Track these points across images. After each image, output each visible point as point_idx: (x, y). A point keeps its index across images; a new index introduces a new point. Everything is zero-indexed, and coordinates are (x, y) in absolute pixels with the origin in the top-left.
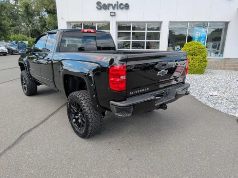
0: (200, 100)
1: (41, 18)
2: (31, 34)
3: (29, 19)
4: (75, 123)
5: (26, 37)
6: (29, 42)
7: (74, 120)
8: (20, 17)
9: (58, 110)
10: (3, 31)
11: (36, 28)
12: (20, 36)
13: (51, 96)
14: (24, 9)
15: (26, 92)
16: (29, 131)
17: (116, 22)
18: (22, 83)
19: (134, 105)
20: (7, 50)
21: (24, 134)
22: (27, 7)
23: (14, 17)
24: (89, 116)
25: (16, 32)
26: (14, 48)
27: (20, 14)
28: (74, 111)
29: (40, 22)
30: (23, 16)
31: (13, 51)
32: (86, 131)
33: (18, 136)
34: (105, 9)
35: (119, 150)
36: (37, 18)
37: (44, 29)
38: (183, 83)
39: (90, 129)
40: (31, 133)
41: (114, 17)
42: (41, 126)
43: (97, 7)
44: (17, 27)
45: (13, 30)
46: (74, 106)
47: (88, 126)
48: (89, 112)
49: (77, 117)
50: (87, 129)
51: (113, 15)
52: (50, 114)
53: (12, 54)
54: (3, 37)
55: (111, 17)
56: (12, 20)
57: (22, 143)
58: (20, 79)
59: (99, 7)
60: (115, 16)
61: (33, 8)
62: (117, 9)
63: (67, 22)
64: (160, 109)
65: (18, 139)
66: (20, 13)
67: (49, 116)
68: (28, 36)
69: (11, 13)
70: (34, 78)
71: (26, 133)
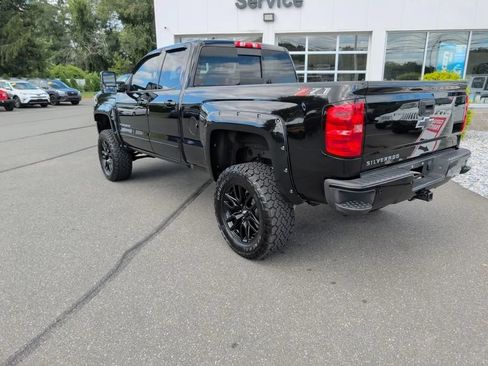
0: (471, 189)
1: (109, 33)
2: (90, 65)
3: (85, 35)
4: (232, 229)
5: (80, 70)
6: (87, 82)
7: (230, 224)
8: (68, 30)
9: (183, 207)
10: (38, 59)
11: (99, 52)
12: (69, 68)
13: (161, 182)
14: (75, 15)
15: (108, 173)
16: (138, 246)
17: (276, 34)
18: (101, 155)
19: (378, 187)
20: (47, 97)
21: (129, 251)
22: (82, 11)
23: (57, 31)
24: (271, 213)
25: (61, 60)
26: (61, 92)
27: (68, 25)
28: (231, 204)
29: (108, 40)
30: (74, 30)
31: (60, 98)
32: (263, 245)
33: (120, 256)
34: (253, 8)
35: (334, 283)
36: (101, 32)
37: (116, 54)
38: (456, 148)
39: (271, 239)
40: (144, 251)
41: (271, 24)
42: (158, 237)
43: (237, 4)
44: (62, 51)
45: (54, 57)
46: (233, 195)
47: (266, 233)
48: (270, 205)
49: (238, 217)
50: (265, 239)
51: (270, 19)
52: (168, 215)
53: (58, 104)
54: (37, 72)
55: (266, 25)
56: (52, 36)
57: (131, 268)
58: (97, 148)
59: (240, 4)
60: (273, 21)
61: (94, 13)
62: (279, 6)
63: (176, 36)
64: (417, 201)
65: (122, 261)
66: (67, 22)
67: (169, 219)
68: (84, 70)
69: (52, 24)
70: (129, 145)
71: (132, 249)
